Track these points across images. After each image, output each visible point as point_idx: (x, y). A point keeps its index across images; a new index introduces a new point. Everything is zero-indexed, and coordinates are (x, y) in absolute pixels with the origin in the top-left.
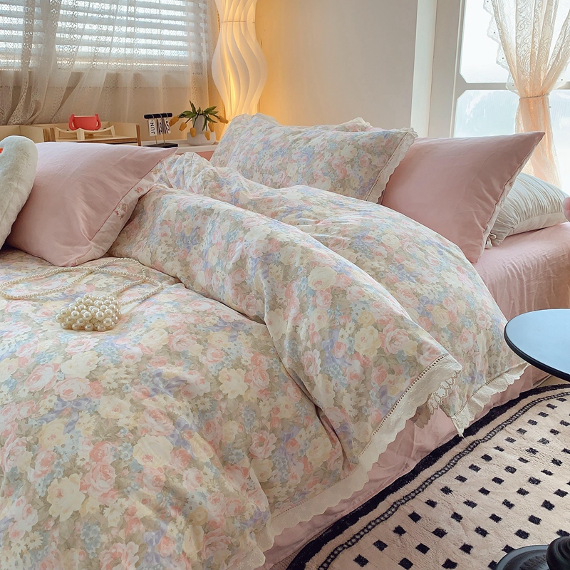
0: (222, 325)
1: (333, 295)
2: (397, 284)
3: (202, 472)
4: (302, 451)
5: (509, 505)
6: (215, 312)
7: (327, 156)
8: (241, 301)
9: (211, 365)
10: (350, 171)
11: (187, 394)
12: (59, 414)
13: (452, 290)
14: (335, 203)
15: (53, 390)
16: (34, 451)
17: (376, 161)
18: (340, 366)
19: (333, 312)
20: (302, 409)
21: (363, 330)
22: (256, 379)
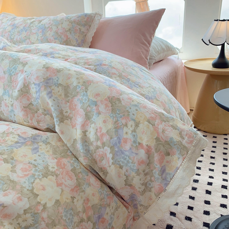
0: (23, 141)
1: (111, 103)
4: (110, 224)
6: (13, 131)
7: (54, 29)
8: (31, 119)
9: (23, 180)
10: (70, 36)
13: (157, 90)
17: (83, 29)
18: (129, 157)
19: (115, 115)
20: (104, 193)
21: (141, 126)
22: (65, 181)
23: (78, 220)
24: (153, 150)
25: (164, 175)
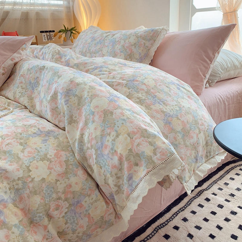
0: (39, 133)
1: (104, 115)
2: (152, 106)
3: (10, 232)
4: (87, 211)
5: (219, 228)
6: (37, 125)
7: (122, 42)
9: (26, 159)
10: (134, 50)
11: (7, 178)
13: (184, 109)
14: (122, 64)
17: (148, 44)
18: (106, 160)
19: (104, 125)
20: (87, 185)
21: (120, 137)
22: (56, 167)
23: (56, 197)
24: (124, 159)
25: (130, 182)
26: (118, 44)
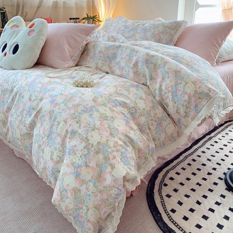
0: (132, 86)
1: (175, 73)
3: (135, 132)
4: (164, 129)
6: (129, 81)
7: (152, 30)
8: (136, 79)
9: (133, 98)
10: (162, 36)
11: (126, 107)
12: (86, 112)
13: (210, 76)
14: (161, 46)
15: (82, 104)
16: (79, 123)
17: (172, 32)
18: (180, 98)
20: (164, 114)
21: (188, 84)
23: (151, 119)
25: (196, 108)
26: (149, 31)
